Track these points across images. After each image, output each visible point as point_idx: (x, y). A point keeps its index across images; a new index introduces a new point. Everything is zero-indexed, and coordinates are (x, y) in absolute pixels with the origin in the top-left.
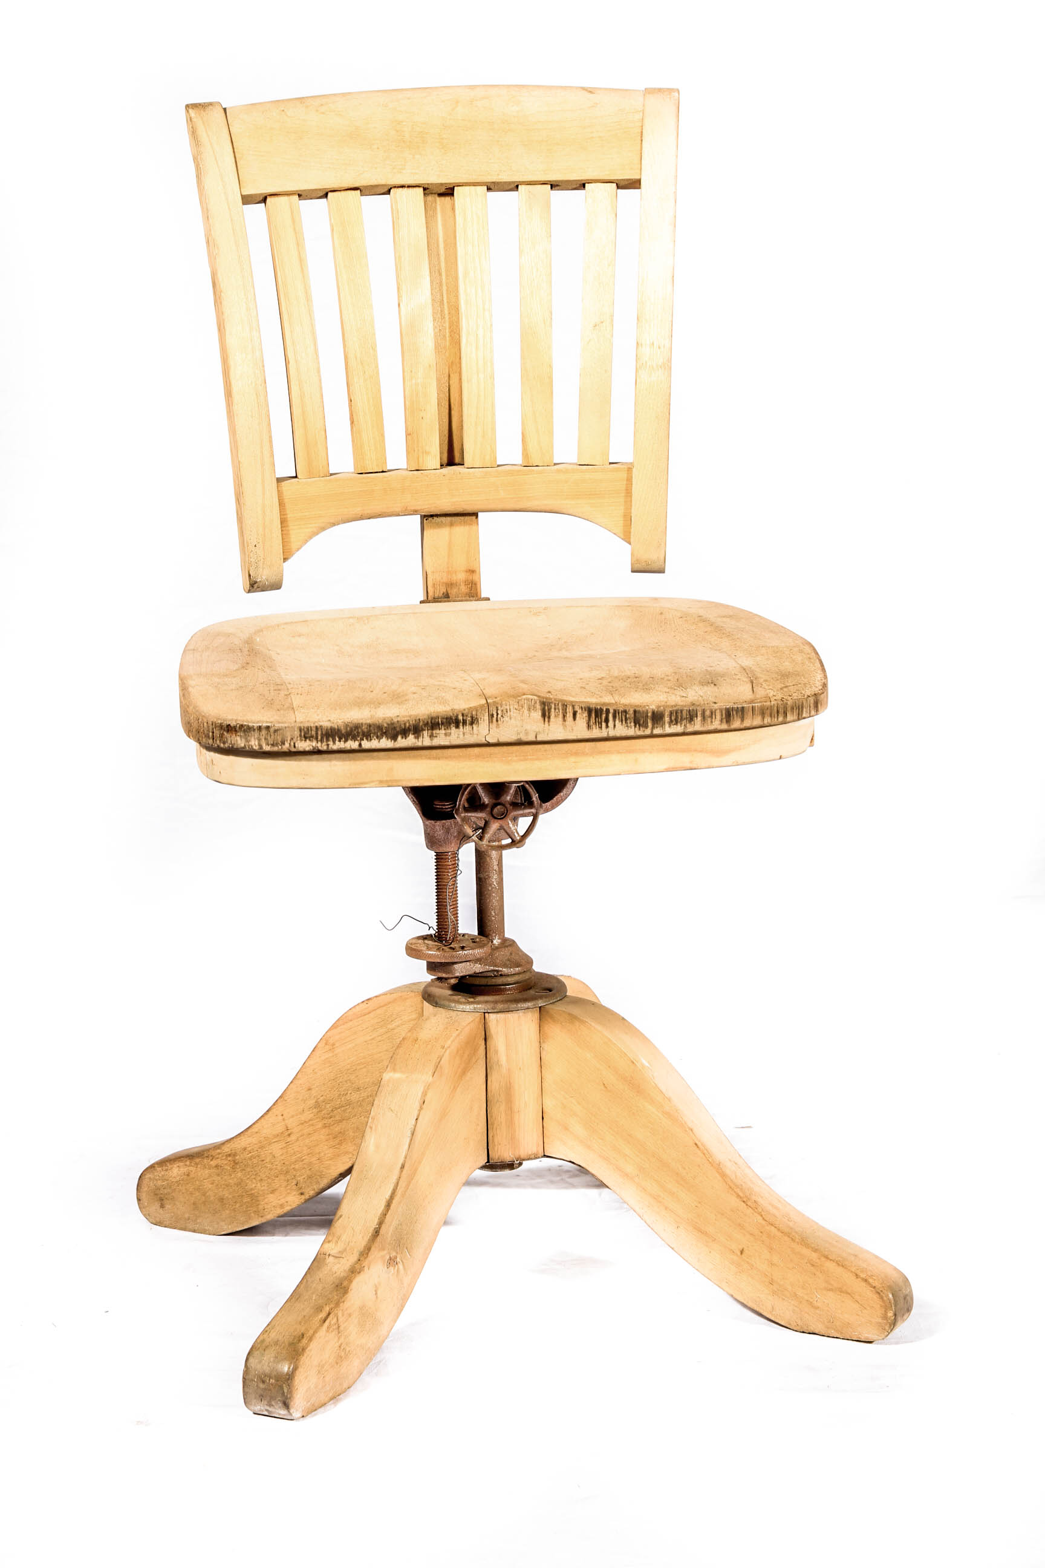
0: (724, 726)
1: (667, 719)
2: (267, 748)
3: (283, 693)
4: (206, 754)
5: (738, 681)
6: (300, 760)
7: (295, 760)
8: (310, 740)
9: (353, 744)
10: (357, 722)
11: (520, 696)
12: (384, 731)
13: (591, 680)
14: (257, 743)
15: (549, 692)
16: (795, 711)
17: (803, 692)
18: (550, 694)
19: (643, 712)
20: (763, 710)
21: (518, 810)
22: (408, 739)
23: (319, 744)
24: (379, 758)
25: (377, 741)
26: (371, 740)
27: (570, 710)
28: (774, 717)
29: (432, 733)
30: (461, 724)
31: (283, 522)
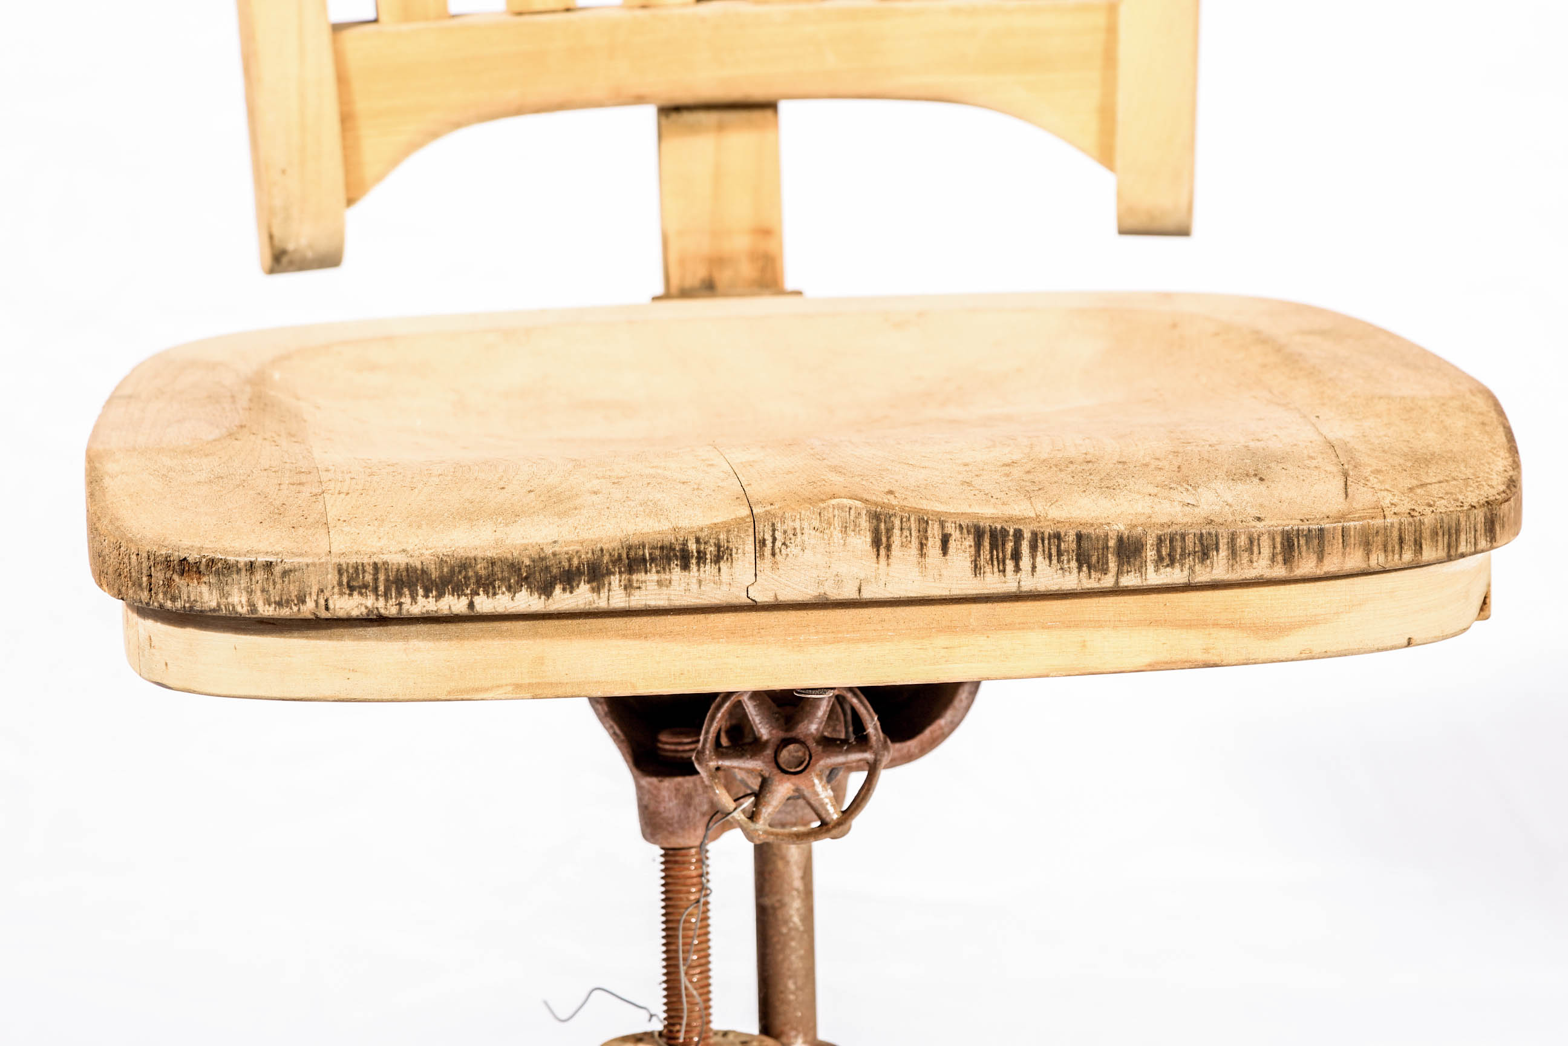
0: (1280, 571)
1: (1150, 554)
2: (266, 611)
3: (306, 491)
4: (137, 624)
5: (1316, 473)
6: (341, 638)
7: (330, 638)
8: (361, 594)
9: (456, 604)
10: (465, 555)
11: (823, 501)
12: (525, 574)
13: (986, 467)
14: (244, 600)
15: (891, 492)
16: (1440, 538)
17: (1461, 498)
18: (891, 497)
19: (1098, 538)
20: (1367, 537)
21: (837, 756)
22: (577, 592)
23: (381, 603)
24: (512, 635)
25: (508, 596)
26: (495, 594)
27: (934, 531)
28: (1393, 551)
29: (630, 580)
30: (694, 561)
31: (347, 119)
